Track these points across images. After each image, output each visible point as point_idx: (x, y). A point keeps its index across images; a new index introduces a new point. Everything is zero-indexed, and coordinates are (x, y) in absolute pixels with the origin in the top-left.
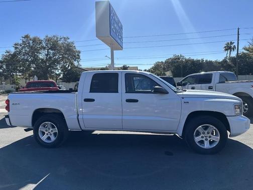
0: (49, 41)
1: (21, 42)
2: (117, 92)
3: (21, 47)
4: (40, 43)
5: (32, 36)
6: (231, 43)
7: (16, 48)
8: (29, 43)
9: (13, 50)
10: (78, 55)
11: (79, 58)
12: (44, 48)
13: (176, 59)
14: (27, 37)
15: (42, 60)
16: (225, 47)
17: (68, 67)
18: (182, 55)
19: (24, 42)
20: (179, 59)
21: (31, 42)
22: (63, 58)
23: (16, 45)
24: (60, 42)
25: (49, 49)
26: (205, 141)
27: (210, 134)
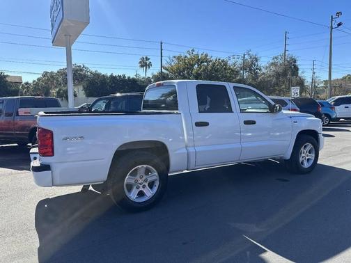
2: (232, 112)
6: (146, 58)
13: (78, 70)
16: (140, 62)
18: (85, 66)
20: (81, 70)
26: (304, 161)
27: (308, 153)
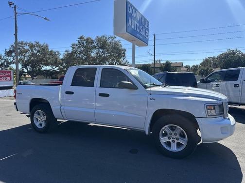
0: (99, 41)
1: (77, 43)
2: (93, 86)
3: (77, 47)
4: (92, 43)
5: (85, 38)
7: (73, 48)
8: (83, 44)
9: (71, 50)
10: (124, 53)
11: (124, 56)
12: (95, 47)
13: (230, 54)
14: (81, 38)
15: (94, 58)
18: (238, 49)
19: (79, 42)
21: (85, 42)
22: (111, 55)
23: (73, 45)
24: (108, 42)
25: (100, 48)
26: (172, 143)
27: (178, 136)
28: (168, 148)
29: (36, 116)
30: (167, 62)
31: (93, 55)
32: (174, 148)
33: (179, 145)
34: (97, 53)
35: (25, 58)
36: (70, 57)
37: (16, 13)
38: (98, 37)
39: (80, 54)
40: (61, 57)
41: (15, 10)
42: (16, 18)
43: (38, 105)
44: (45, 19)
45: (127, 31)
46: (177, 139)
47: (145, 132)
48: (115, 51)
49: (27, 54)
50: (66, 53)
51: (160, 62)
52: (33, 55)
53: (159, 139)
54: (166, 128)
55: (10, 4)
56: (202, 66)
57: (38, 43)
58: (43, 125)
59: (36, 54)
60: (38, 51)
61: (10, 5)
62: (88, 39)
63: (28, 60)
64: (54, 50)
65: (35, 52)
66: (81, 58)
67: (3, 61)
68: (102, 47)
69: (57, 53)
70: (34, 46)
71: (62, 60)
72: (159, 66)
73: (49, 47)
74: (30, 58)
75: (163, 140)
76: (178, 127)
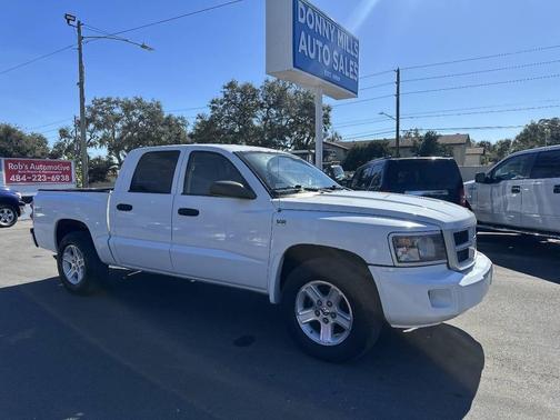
0: (269, 90)
1: (221, 96)
2: (169, 193)
3: (221, 106)
4: (254, 95)
5: (239, 85)
7: (214, 108)
8: (235, 98)
9: (208, 113)
10: (326, 116)
11: (327, 122)
12: (262, 106)
14: (231, 85)
15: (258, 129)
17: (308, 140)
19: (226, 96)
21: (238, 94)
22: (297, 122)
23: (213, 102)
24: (290, 91)
25: (271, 106)
26: (322, 323)
27: (335, 309)
28: (313, 337)
29: (67, 257)
30: (428, 135)
31: (256, 123)
32: (326, 337)
33: (337, 329)
34: (265, 119)
35: (114, 134)
36: (207, 129)
37: (81, 38)
38: (267, 81)
39: (227, 122)
40: (189, 130)
41: (79, 31)
42: (80, 49)
43: (70, 234)
44: (143, 46)
45: (294, 66)
46: (334, 315)
47: (268, 296)
48: (306, 112)
49: (119, 125)
50: (199, 121)
51: (416, 134)
52: (130, 126)
53: (294, 314)
54: (310, 289)
55: (69, 18)
56: (522, 141)
57: (139, 101)
58: (80, 277)
59: (137, 124)
60: (141, 118)
61: (68, 20)
62: (245, 87)
63: (122, 138)
64: (176, 115)
65: (134, 119)
66: (231, 132)
67: (71, 141)
68: (277, 105)
69: (180, 121)
70: (133, 108)
71: (191, 136)
72: (411, 144)
73: (163, 108)
74: (125, 133)
75: (305, 317)
76: (333, 287)
